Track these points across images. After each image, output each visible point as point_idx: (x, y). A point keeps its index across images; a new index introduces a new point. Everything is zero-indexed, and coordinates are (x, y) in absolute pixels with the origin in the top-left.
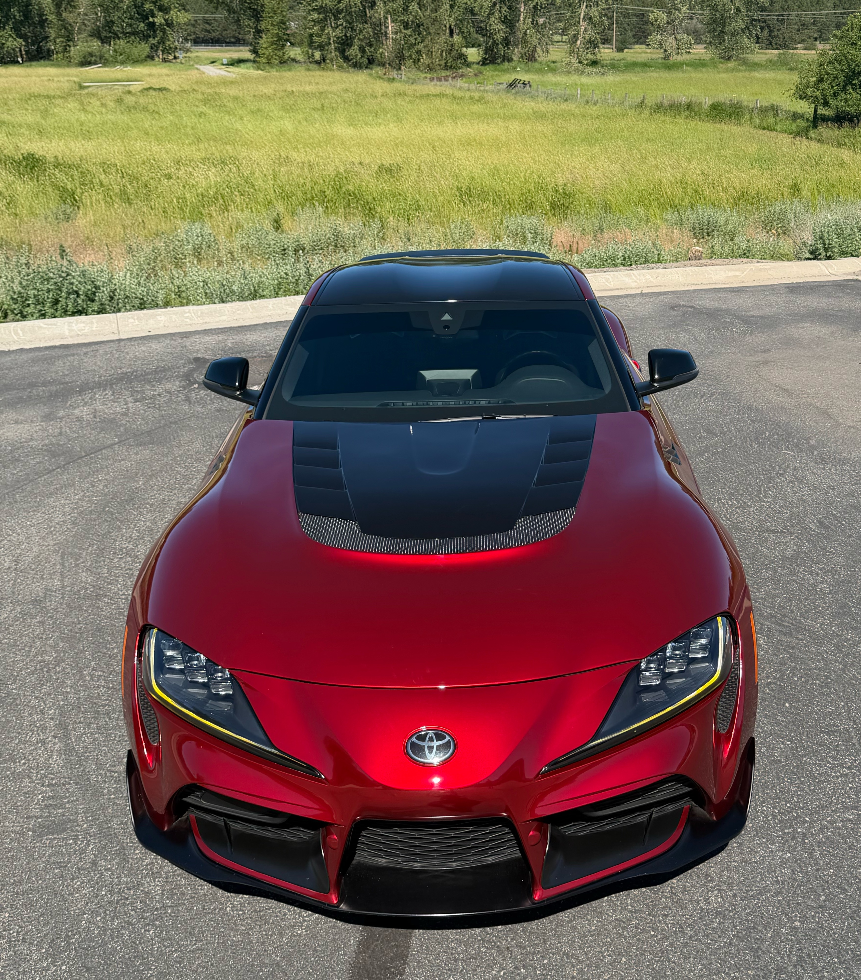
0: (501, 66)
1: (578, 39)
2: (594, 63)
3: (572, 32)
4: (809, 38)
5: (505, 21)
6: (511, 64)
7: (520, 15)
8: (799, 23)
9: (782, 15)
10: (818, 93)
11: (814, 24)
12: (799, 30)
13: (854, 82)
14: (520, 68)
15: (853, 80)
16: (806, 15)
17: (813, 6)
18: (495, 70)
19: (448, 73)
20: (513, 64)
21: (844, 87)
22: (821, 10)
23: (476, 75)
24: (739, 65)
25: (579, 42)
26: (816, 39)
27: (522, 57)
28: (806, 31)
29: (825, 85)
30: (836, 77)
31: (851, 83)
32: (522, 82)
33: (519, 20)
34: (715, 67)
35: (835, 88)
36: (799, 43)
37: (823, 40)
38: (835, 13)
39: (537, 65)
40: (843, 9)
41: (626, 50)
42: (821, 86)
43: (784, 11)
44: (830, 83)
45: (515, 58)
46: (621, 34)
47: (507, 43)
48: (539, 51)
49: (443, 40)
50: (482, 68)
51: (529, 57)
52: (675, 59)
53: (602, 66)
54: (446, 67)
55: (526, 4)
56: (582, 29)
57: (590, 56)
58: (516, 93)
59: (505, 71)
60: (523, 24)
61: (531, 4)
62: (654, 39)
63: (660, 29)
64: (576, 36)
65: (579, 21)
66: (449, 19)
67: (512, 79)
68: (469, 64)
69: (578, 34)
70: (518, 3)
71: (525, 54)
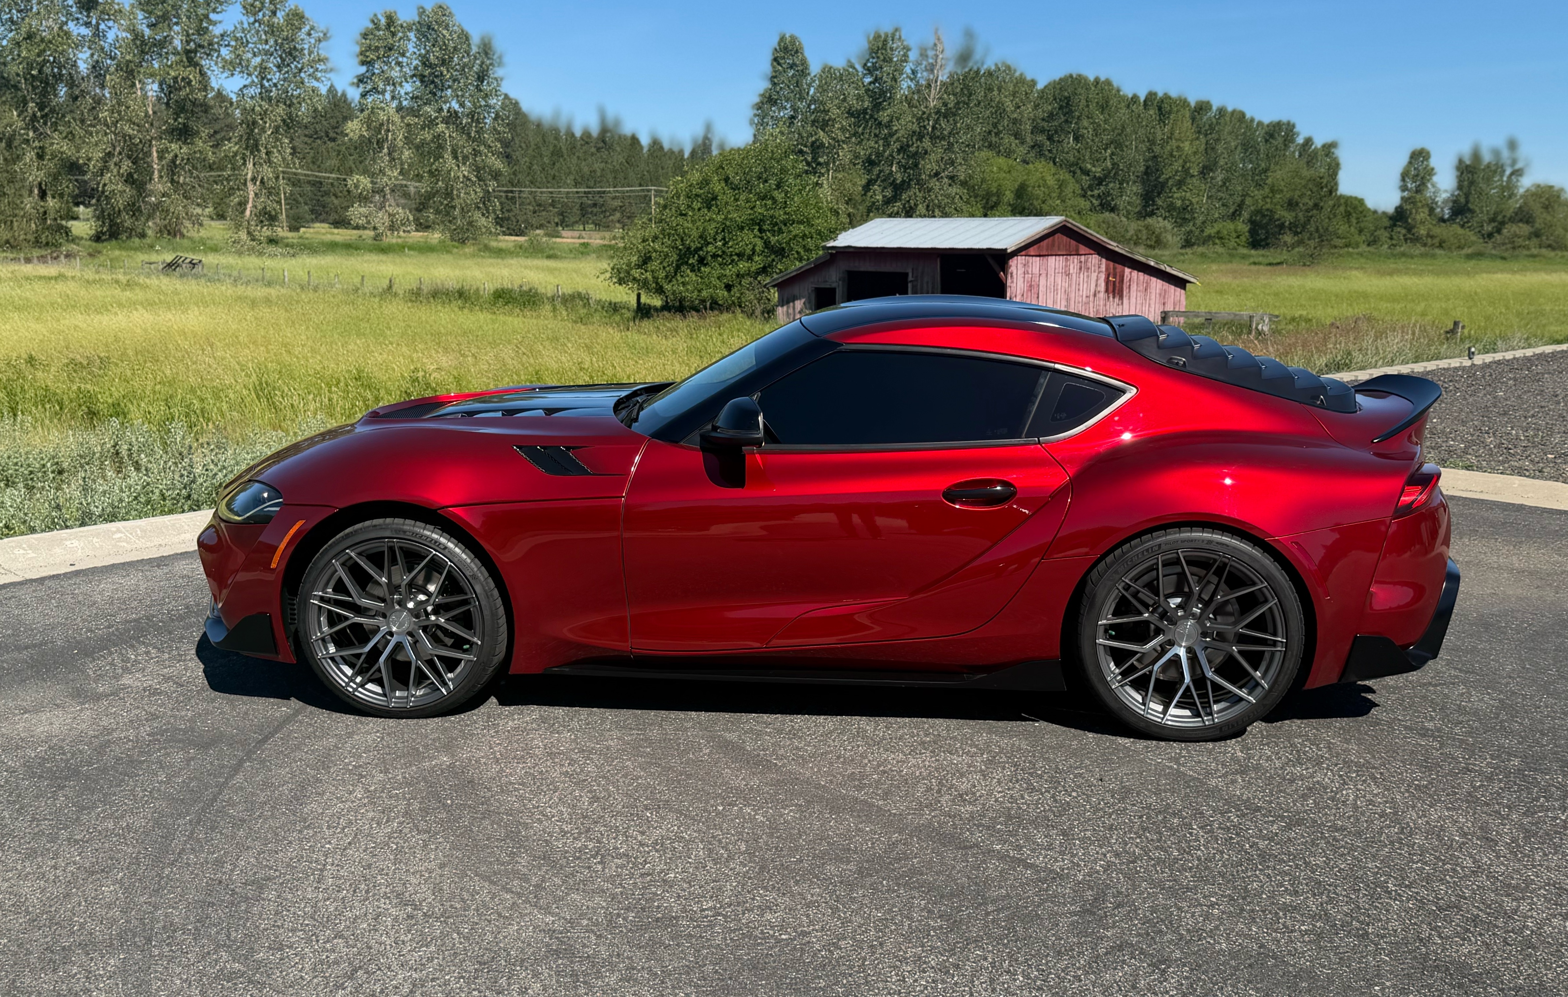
0: (130, 243)
1: (245, 209)
2: (272, 242)
3: (233, 201)
4: (549, 222)
5: (129, 180)
6: (144, 241)
7: (153, 172)
8: (534, 203)
9: (512, 192)
10: (649, 275)
11: (553, 205)
12: (535, 212)
13: (690, 262)
14: (160, 246)
15: (688, 259)
16: (541, 193)
17: (548, 182)
18: (121, 248)
19: (43, 252)
20: (148, 241)
21: (678, 267)
22: (560, 187)
23: (90, 255)
24: (480, 250)
25: (248, 213)
26: (557, 224)
27: (161, 231)
28: (544, 213)
29: (654, 265)
30: (666, 256)
31: (687, 263)
32: (188, 261)
33: (151, 179)
34: (448, 252)
35: (668, 269)
36: (537, 228)
37: (567, 226)
38: (577, 192)
39: (187, 242)
40: (587, 187)
41: (302, 230)
42: (651, 266)
43: (513, 186)
44: (661, 263)
45: (150, 232)
46: (291, 208)
47: (134, 209)
48: (187, 224)
49: (29, 203)
50: (99, 246)
51: (171, 231)
52: (391, 239)
53: (287, 245)
54: (37, 243)
55: (161, 158)
56: (252, 195)
57: (266, 232)
58: (182, 276)
59: (136, 249)
60: (158, 185)
61: (169, 156)
62: (357, 212)
63: (364, 199)
64: (242, 204)
65: (245, 184)
66: (36, 175)
67: (169, 257)
68: (75, 240)
69: (246, 202)
70: (149, 154)
71: (165, 226)
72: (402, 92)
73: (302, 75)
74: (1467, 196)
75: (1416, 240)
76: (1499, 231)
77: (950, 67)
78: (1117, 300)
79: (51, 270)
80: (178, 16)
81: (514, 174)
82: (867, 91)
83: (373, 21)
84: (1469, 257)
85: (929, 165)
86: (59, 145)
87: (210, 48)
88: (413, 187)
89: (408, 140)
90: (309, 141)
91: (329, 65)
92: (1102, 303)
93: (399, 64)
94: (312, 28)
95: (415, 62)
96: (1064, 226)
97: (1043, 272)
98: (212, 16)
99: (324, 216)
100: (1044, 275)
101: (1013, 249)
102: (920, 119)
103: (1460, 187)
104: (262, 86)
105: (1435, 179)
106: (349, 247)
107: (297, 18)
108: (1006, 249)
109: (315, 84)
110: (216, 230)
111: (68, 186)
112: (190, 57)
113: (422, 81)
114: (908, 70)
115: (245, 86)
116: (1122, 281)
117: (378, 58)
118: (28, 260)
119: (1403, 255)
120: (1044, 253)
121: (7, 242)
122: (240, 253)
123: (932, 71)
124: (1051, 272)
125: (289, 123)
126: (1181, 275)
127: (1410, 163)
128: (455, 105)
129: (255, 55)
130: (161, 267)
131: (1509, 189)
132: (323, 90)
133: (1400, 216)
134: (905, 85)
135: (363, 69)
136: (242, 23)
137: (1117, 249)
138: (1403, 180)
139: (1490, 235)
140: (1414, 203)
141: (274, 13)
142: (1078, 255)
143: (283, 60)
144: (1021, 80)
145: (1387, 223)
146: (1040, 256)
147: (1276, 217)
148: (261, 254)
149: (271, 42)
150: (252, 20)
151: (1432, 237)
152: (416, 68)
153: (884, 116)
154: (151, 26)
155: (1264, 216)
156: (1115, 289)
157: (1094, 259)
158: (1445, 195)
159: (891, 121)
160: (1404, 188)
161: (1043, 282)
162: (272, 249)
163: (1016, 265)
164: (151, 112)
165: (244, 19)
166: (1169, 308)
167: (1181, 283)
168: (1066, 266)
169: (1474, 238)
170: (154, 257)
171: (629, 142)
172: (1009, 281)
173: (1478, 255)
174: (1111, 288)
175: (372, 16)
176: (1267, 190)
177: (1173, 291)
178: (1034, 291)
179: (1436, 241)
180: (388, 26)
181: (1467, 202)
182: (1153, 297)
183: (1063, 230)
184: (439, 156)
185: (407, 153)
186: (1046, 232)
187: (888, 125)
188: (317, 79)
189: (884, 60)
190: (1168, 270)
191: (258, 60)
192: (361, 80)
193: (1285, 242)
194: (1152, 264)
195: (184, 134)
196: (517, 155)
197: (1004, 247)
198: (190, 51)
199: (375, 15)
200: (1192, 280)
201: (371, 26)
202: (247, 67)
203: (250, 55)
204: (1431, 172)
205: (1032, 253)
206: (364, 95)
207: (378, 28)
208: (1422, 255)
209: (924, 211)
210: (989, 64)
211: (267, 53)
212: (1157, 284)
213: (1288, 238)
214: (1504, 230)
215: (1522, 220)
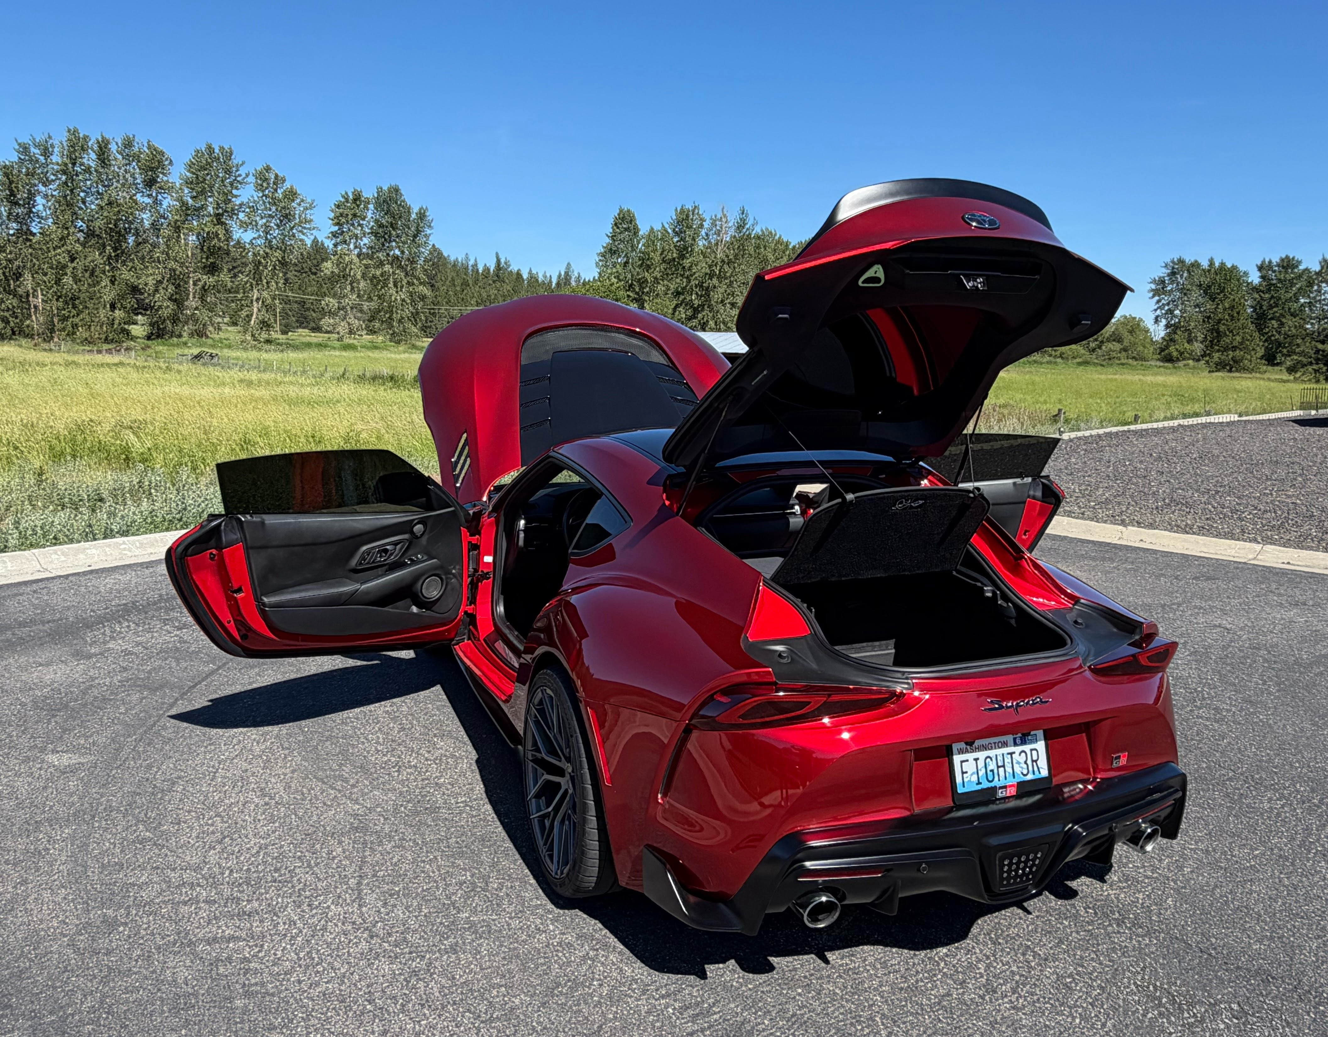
0: (170, 341)
1: (251, 320)
2: (268, 341)
3: (244, 313)
5: (172, 298)
6: (180, 340)
7: (190, 294)
14: (191, 343)
18: (164, 345)
19: (110, 346)
20: (184, 340)
23: (143, 349)
25: (252, 322)
27: (192, 333)
32: (209, 354)
33: (188, 298)
39: (210, 341)
45: (185, 334)
47: (175, 320)
48: (211, 328)
49: (103, 314)
50: (150, 342)
51: (200, 334)
52: (348, 341)
53: (278, 344)
54: (106, 340)
55: (195, 284)
56: (255, 310)
57: (264, 336)
58: (204, 365)
59: (173, 345)
60: (192, 302)
61: (200, 284)
62: (327, 322)
63: (332, 314)
64: (249, 316)
65: (252, 302)
66: (109, 294)
67: (196, 351)
68: (133, 338)
69: (252, 315)
70: (187, 283)
71: (196, 330)
72: (362, 243)
73: (294, 231)
76: (1100, 347)
77: (732, 232)
79: (116, 359)
80: (211, 191)
81: (436, 297)
82: (675, 246)
83: (343, 197)
84: (1079, 364)
85: (716, 296)
86: (125, 274)
87: (233, 213)
88: (366, 306)
89: (364, 276)
90: (298, 274)
91: (313, 225)
93: (360, 225)
94: (302, 201)
95: (372, 224)
98: (234, 192)
99: (305, 324)
102: (710, 266)
104: (266, 239)
106: (321, 346)
107: (291, 195)
109: (302, 237)
110: (232, 333)
111: (131, 302)
112: (219, 219)
113: (375, 236)
114: (703, 232)
115: (254, 238)
117: (347, 222)
118: (99, 352)
119: (1035, 362)
121: (86, 339)
122: (245, 349)
123: (719, 235)
125: (283, 263)
128: (397, 252)
129: (262, 218)
130: (190, 358)
132: (309, 242)
134: (701, 243)
135: (336, 228)
136: (253, 197)
139: (1094, 350)
141: (276, 190)
143: (281, 221)
144: (779, 242)
148: (260, 350)
149: (274, 209)
150: (261, 195)
152: (372, 228)
153: (686, 263)
154: (192, 198)
159: (691, 266)
162: (267, 347)
164: (190, 254)
165: (255, 194)
169: (1083, 352)
170: (186, 351)
171: (515, 277)
173: (1086, 363)
175: (343, 193)
180: (355, 200)
184: (385, 285)
185: (362, 284)
187: (690, 269)
188: (303, 234)
189: (687, 227)
191: (264, 221)
192: (334, 235)
195: (212, 269)
196: (439, 285)
198: (218, 214)
199: (346, 193)
201: (343, 200)
202: (256, 226)
203: (258, 218)
206: (335, 245)
207: (347, 202)
208: (1049, 363)
209: (713, 326)
210: (758, 230)
211: (270, 216)
214: (1104, 347)
215: (1114, 340)
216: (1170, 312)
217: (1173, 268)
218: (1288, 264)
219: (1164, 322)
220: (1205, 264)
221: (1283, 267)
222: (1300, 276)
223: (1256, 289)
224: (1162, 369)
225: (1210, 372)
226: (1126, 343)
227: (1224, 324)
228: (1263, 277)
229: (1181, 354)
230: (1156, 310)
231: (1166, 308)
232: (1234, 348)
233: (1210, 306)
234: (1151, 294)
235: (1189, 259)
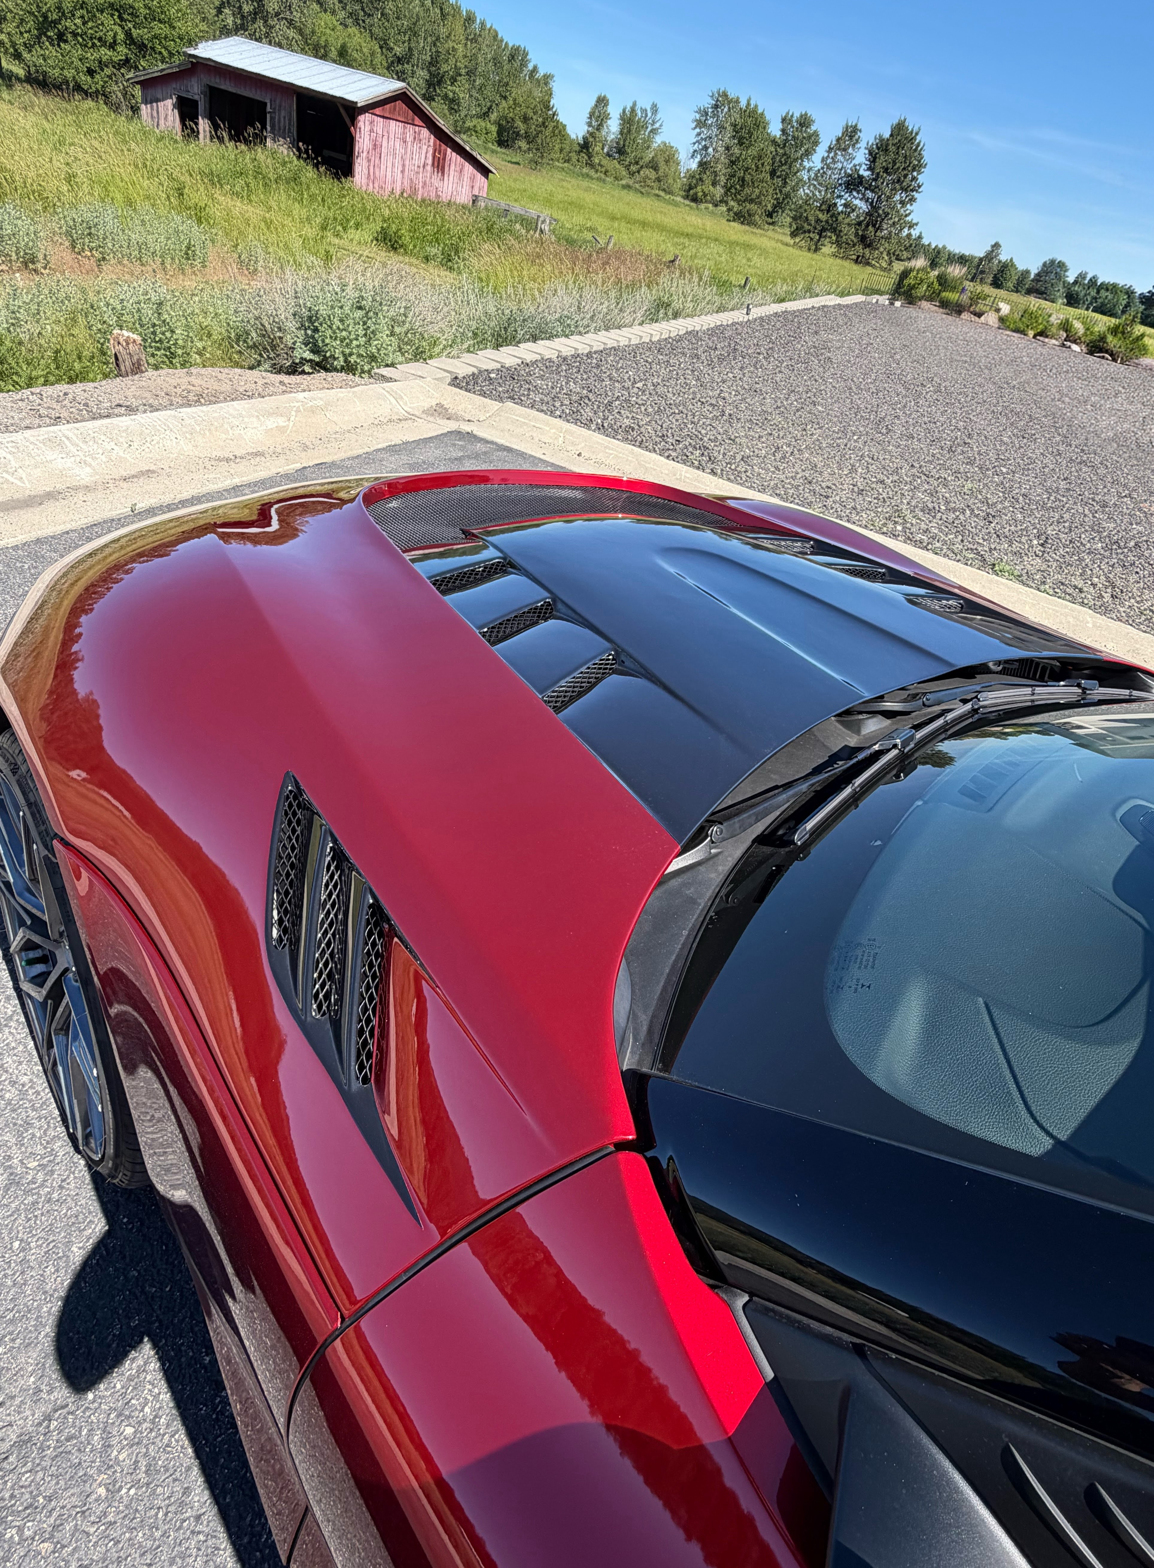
74: (625, 141)
75: (592, 166)
76: (639, 172)
78: (440, 174)
92: (428, 175)
96: (405, 92)
97: (385, 134)
100: (386, 137)
101: (363, 104)
103: (621, 133)
105: (609, 122)
108: (356, 103)
116: (444, 159)
120: (387, 115)
124: (392, 136)
126: (486, 164)
127: (596, 105)
131: (648, 142)
133: (585, 146)
137: (443, 127)
138: (590, 118)
139: (633, 174)
140: (595, 138)
142: (413, 125)
145: (578, 148)
146: (383, 117)
147: (516, 125)
151: (602, 166)
155: (508, 122)
156: (439, 165)
157: (425, 133)
158: (613, 137)
160: (590, 124)
161: (385, 144)
163: (364, 121)
166: (476, 192)
167: (485, 171)
168: (404, 133)
169: (624, 173)
172: (358, 135)
174: (436, 164)
176: (511, 102)
177: (479, 176)
178: (378, 150)
179: (603, 170)
181: (624, 145)
182: (465, 179)
183: (402, 97)
186: (390, 95)
190: (479, 157)
193: (520, 147)
194: (468, 149)
197: (355, 100)
200: (494, 171)
204: (607, 117)
205: (378, 113)
212: (469, 168)
213: (523, 144)
214: (642, 172)
215: (652, 167)
216: (706, 148)
217: (718, 100)
218: (805, 122)
219: (698, 159)
220: (743, 104)
221: (801, 124)
222: (810, 137)
223: (774, 142)
224: (687, 208)
225: (728, 220)
226: (661, 173)
227: (749, 174)
228: (783, 131)
229: (705, 195)
230: (694, 144)
231: (703, 143)
232: (752, 201)
233: (736, 151)
234: (694, 125)
235: (732, 95)
